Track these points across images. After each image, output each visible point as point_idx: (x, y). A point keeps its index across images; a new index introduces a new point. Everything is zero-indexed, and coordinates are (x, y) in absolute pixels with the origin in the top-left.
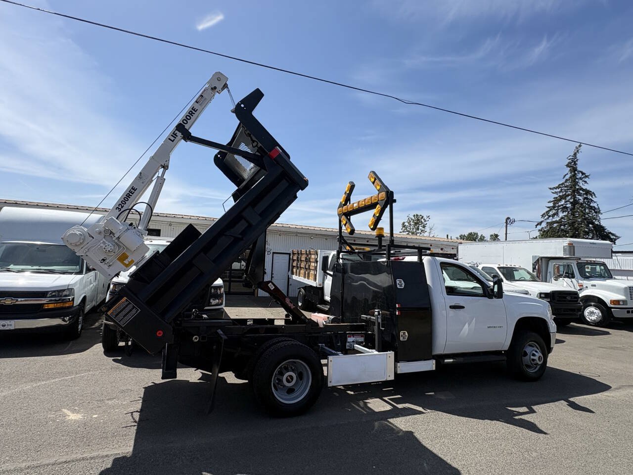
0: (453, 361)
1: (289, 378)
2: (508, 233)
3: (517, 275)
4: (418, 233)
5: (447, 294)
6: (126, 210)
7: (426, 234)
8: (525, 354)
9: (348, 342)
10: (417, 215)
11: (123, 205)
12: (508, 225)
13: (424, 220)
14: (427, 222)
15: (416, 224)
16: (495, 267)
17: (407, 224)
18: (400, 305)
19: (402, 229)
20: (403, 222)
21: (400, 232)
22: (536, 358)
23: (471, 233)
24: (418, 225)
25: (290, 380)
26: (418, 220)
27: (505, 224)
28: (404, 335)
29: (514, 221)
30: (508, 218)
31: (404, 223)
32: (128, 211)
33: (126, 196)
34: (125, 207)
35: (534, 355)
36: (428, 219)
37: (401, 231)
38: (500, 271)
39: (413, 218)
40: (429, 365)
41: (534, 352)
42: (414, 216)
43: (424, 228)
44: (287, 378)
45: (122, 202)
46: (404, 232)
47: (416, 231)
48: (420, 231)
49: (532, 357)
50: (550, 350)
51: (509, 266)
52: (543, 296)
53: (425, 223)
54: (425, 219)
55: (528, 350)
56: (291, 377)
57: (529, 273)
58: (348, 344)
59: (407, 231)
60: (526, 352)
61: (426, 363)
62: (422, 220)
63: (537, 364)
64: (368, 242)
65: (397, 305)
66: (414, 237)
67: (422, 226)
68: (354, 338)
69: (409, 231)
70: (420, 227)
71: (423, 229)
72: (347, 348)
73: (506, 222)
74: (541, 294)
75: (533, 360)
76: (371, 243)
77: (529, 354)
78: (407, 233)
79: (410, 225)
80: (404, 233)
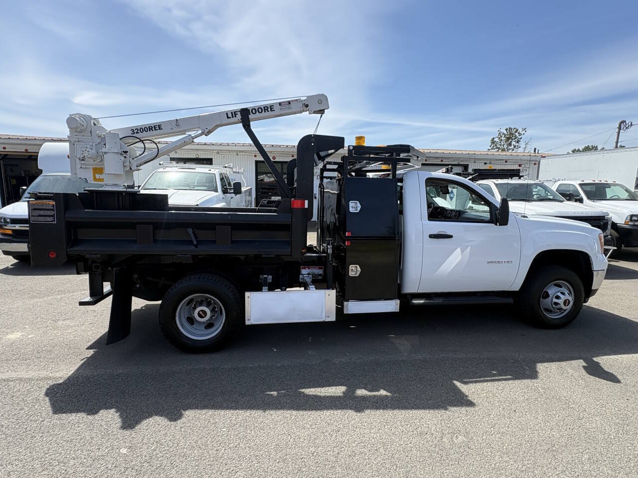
0: (423, 303)
1: (201, 312)
2: (619, 141)
3: (609, 193)
4: (510, 149)
5: (429, 220)
6: (138, 138)
7: (521, 150)
8: (547, 295)
9: (302, 274)
10: (510, 128)
11: (139, 131)
12: (621, 131)
13: (519, 133)
14: (521, 136)
15: (508, 139)
16: (576, 183)
17: (497, 140)
18: (350, 233)
19: (490, 146)
20: (493, 137)
21: (488, 150)
22: (561, 301)
23: (589, 146)
24: (511, 140)
25: (203, 315)
26: (511, 134)
27: (617, 130)
28: (354, 270)
29: (631, 125)
30: (623, 122)
31: (494, 139)
32: (139, 140)
33: (149, 127)
34: (139, 135)
35: (558, 297)
36: (524, 132)
37: (490, 148)
38: (582, 189)
39: (505, 132)
40: (391, 306)
41: (559, 294)
42: (507, 130)
43: (518, 142)
44: (199, 313)
45: (140, 129)
46: (493, 149)
47: (508, 147)
48: (512, 147)
49: (555, 300)
50: (589, 292)
51: (603, 182)
52: (634, 218)
53: (520, 137)
54: (521, 132)
55: (552, 291)
56: (205, 313)
57: (627, 190)
58: (301, 276)
59: (497, 148)
60: (547, 293)
61: (386, 303)
62: (517, 134)
63: (560, 309)
64: (442, 161)
65: (347, 233)
66: (504, 153)
67: (515, 141)
68: (310, 270)
69: (499, 148)
70: (513, 143)
71: (517, 144)
72: (301, 280)
73: (620, 128)
74: (632, 216)
75: (556, 304)
76: (429, 163)
77: (551, 296)
78: (496, 150)
79: (501, 140)
80: (493, 151)
